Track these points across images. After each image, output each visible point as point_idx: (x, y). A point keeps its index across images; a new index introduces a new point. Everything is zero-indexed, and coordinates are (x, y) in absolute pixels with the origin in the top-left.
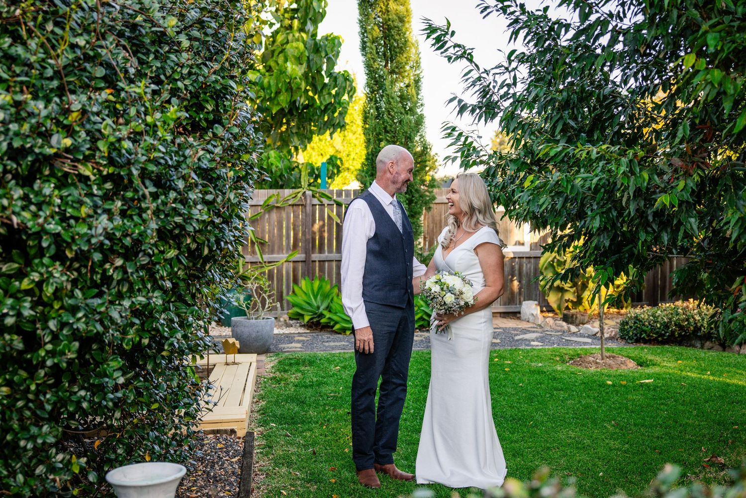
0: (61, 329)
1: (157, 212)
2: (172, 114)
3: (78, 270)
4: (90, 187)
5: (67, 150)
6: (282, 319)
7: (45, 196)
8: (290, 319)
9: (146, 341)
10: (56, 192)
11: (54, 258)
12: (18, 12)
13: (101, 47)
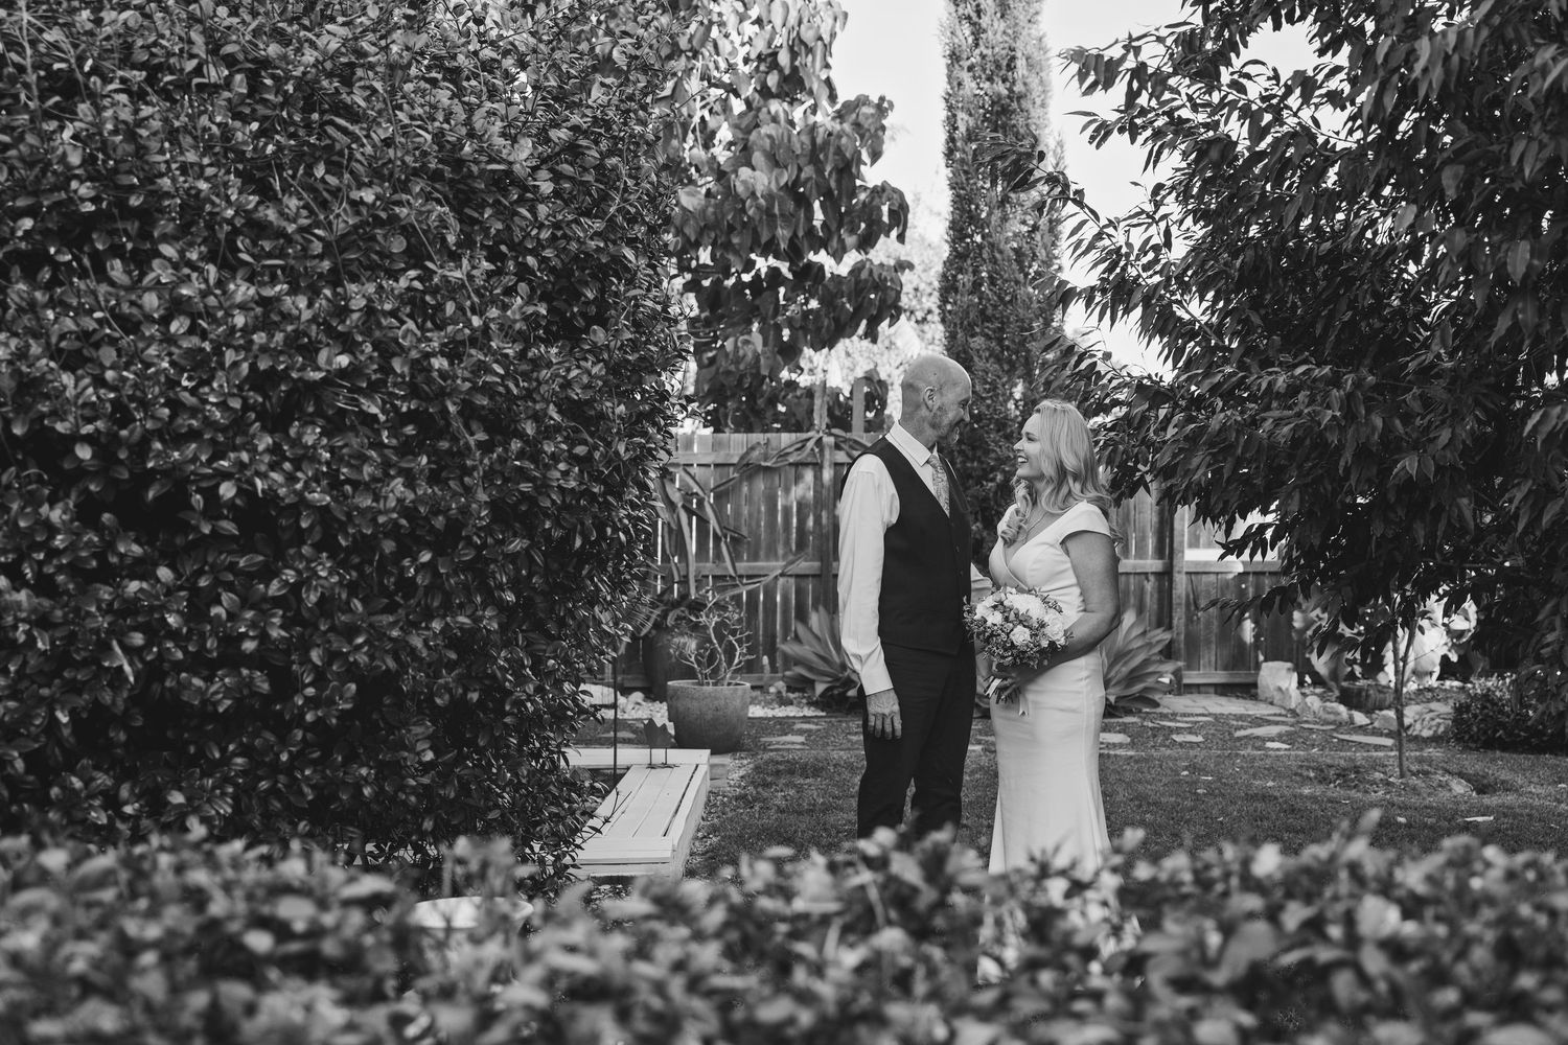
0: (329, 664)
1: (488, 476)
2: (514, 313)
3: (359, 568)
4: (378, 433)
5: (342, 373)
6: (772, 690)
7: (306, 447)
8: (790, 689)
9: (474, 696)
10: (325, 441)
11: (318, 547)
12: (270, 148)
13: (399, 203)
